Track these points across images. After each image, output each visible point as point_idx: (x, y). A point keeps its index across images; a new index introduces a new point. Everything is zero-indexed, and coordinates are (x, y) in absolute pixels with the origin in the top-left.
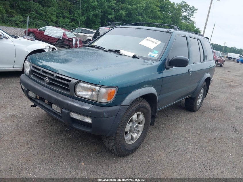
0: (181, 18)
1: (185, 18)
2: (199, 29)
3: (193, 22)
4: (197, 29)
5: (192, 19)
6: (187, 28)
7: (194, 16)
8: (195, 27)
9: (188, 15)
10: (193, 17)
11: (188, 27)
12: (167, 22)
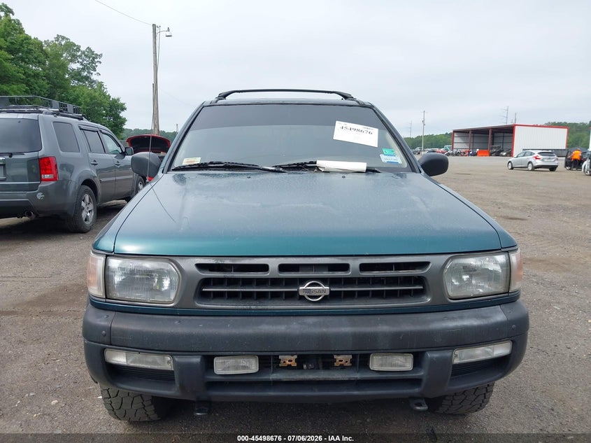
0: (67, 76)
1: (77, 75)
2: (118, 99)
3: (101, 85)
4: (115, 101)
5: (94, 77)
6: (91, 99)
7: (97, 71)
8: (109, 97)
9: (83, 69)
10: (96, 73)
11: (92, 96)
12: (37, 88)
